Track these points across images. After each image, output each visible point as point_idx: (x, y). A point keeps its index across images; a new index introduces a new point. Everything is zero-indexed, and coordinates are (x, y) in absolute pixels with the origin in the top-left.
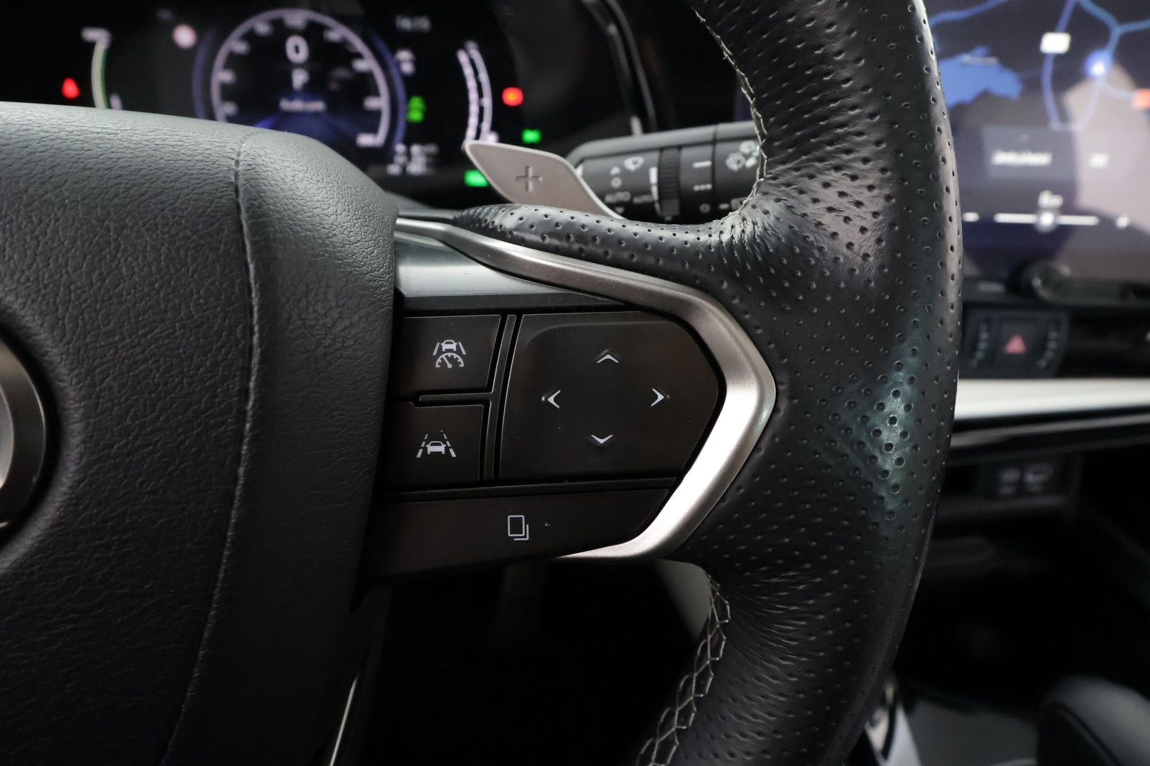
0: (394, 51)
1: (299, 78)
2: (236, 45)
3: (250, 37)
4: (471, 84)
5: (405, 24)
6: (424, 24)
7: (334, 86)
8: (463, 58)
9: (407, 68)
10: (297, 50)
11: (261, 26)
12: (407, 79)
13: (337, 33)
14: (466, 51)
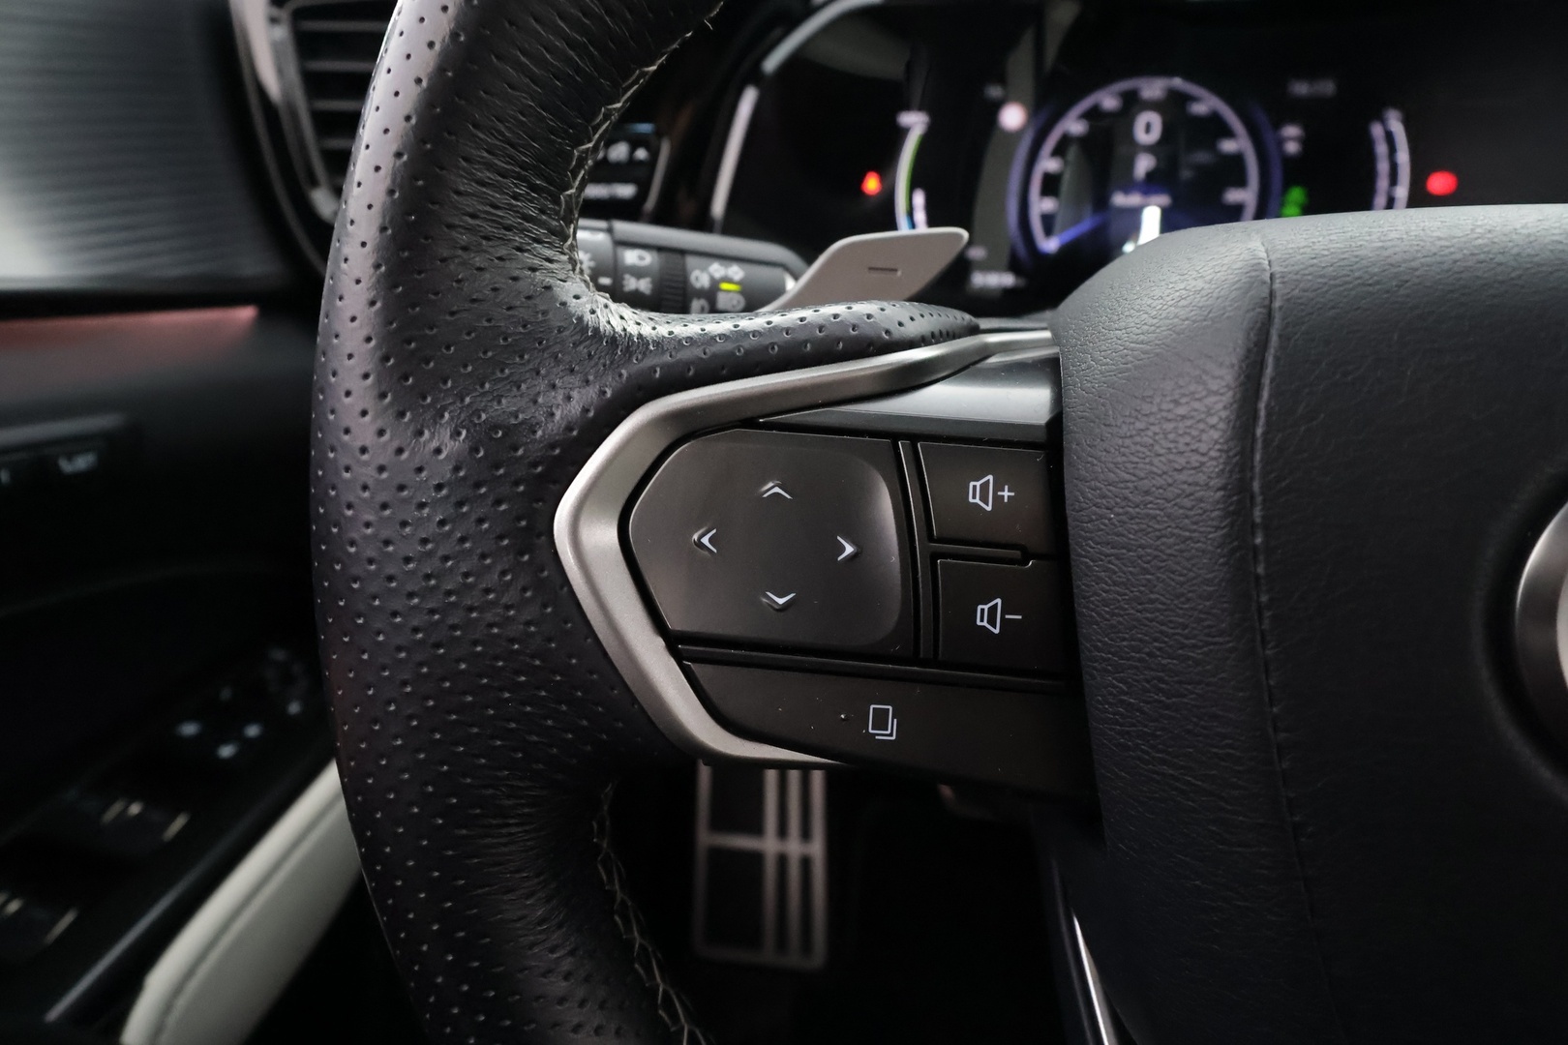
0: (1278, 125)
1: (1144, 165)
2: (1073, 125)
3: (1093, 115)
4: (1383, 167)
5: (1301, 88)
6: (1327, 87)
7: (1186, 174)
8: (1377, 130)
9: (1292, 148)
10: (1148, 128)
11: (1109, 101)
12: (1288, 161)
13: (1206, 103)
14: (1383, 121)
